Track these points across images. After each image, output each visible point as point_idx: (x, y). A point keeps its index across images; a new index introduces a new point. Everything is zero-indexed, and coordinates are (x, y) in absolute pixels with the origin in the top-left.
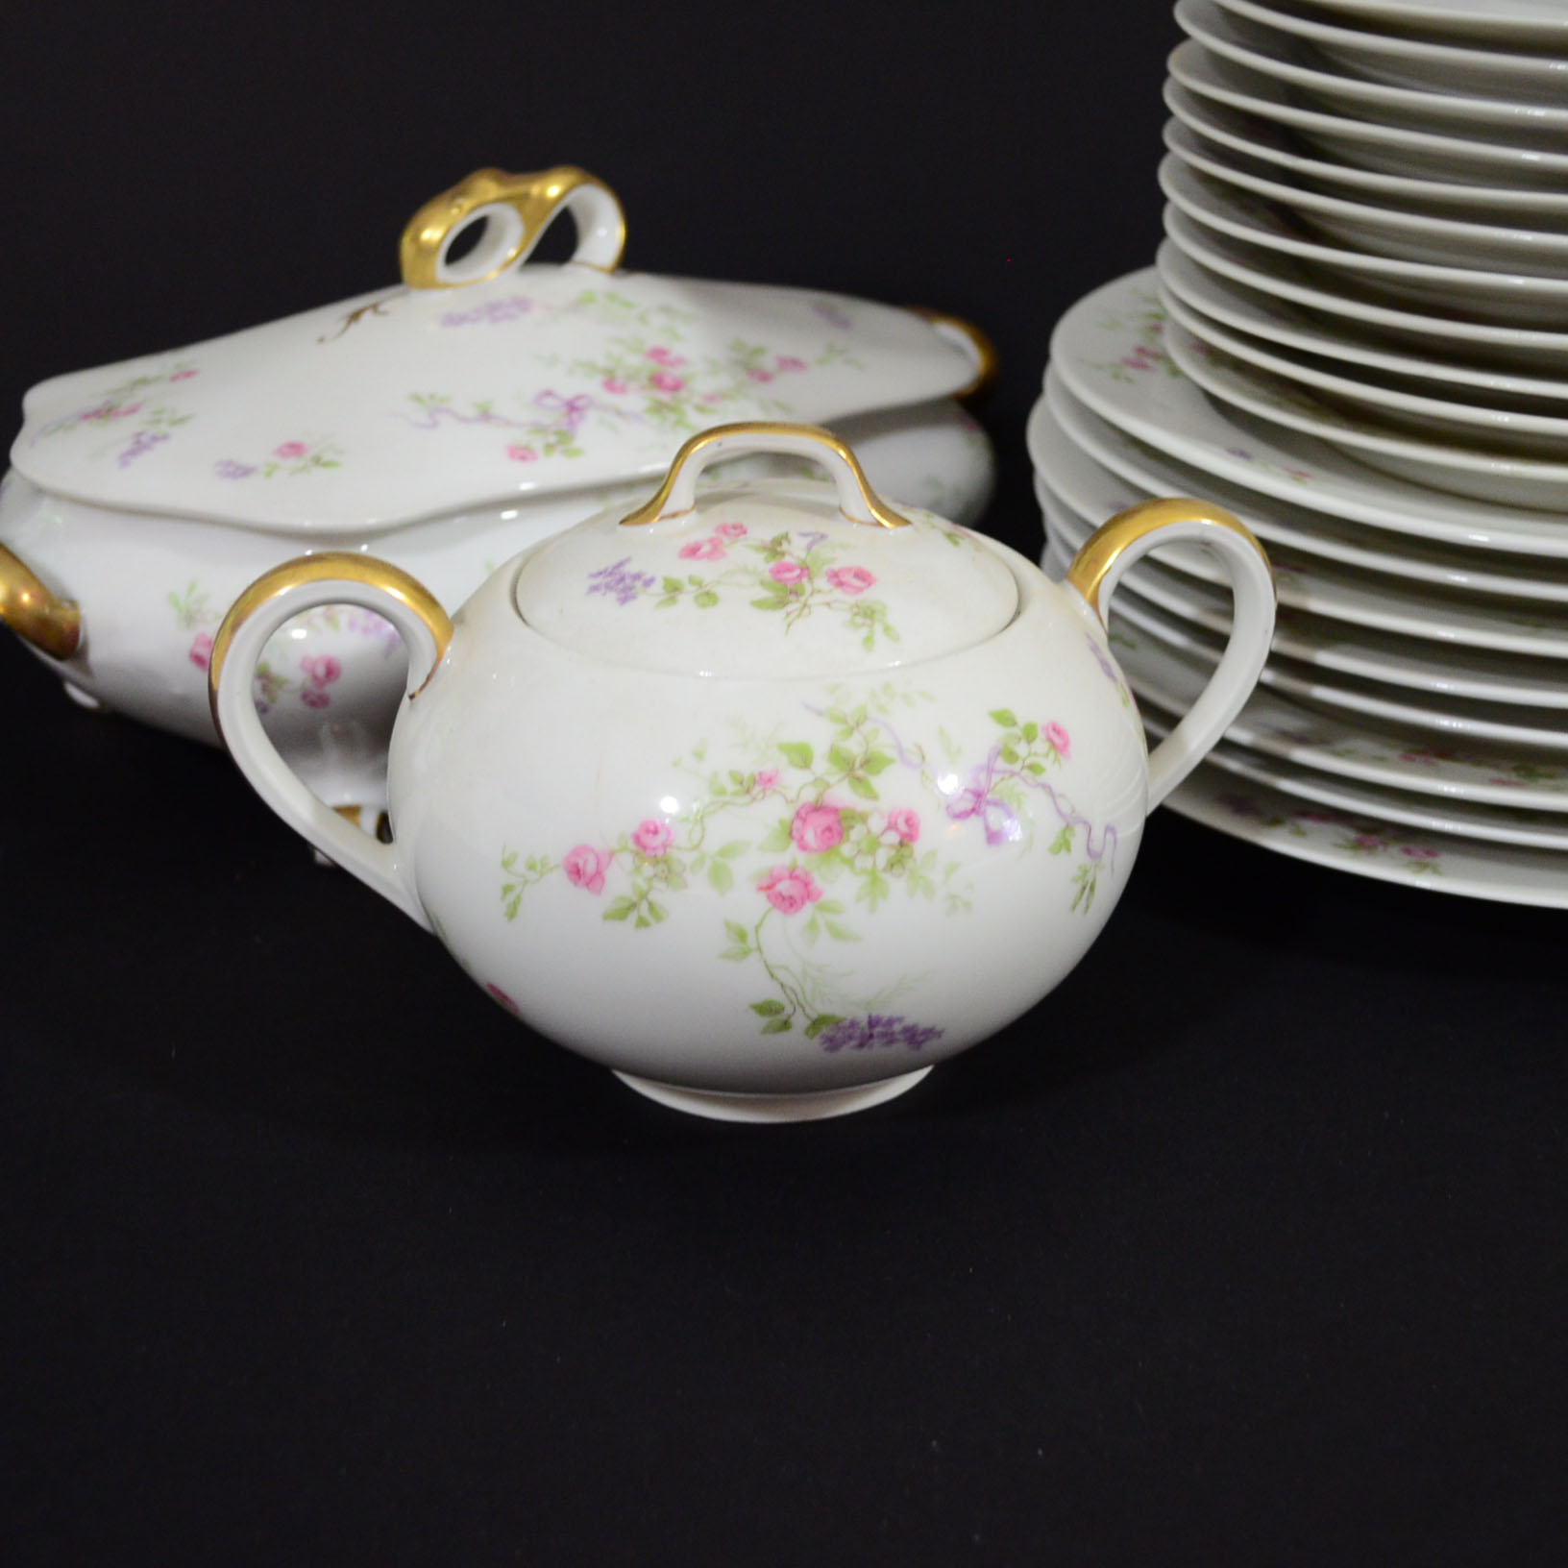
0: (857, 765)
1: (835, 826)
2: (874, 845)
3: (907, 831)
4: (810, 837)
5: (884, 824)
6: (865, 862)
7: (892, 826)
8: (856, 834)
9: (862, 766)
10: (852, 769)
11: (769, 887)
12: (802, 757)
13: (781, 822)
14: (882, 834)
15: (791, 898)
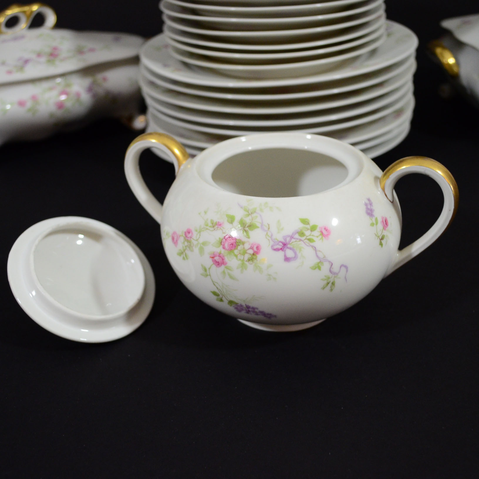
0: (247, 226)
1: (234, 244)
2: (245, 252)
3: (256, 250)
4: (226, 245)
5: (249, 247)
6: (242, 258)
7: (252, 248)
8: (240, 248)
9: (248, 227)
10: (244, 227)
11: (213, 258)
12: (231, 220)
13: (219, 238)
14: (248, 250)
15: (218, 262)
